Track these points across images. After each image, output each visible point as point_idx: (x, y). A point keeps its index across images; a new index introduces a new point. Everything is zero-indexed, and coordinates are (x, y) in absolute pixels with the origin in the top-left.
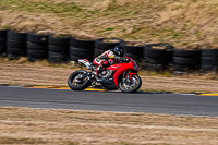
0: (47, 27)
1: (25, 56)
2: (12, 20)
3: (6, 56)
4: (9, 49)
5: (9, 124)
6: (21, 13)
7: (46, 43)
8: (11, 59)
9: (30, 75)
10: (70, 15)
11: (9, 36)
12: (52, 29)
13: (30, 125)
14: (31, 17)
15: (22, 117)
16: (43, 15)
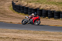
0: (54, 9)
1: (47, 17)
2: (44, 7)
3: (42, 17)
4: (43, 15)
5: (43, 36)
6: (46, 5)
7: (53, 13)
8: (43, 18)
9: (49, 22)
10: (60, 5)
11: (43, 11)
12: (55, 9)
13: (49, 36)
14: (49, 6)
15: (47, 34)
16: (53, 5)
